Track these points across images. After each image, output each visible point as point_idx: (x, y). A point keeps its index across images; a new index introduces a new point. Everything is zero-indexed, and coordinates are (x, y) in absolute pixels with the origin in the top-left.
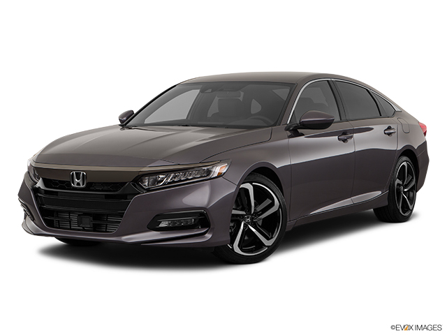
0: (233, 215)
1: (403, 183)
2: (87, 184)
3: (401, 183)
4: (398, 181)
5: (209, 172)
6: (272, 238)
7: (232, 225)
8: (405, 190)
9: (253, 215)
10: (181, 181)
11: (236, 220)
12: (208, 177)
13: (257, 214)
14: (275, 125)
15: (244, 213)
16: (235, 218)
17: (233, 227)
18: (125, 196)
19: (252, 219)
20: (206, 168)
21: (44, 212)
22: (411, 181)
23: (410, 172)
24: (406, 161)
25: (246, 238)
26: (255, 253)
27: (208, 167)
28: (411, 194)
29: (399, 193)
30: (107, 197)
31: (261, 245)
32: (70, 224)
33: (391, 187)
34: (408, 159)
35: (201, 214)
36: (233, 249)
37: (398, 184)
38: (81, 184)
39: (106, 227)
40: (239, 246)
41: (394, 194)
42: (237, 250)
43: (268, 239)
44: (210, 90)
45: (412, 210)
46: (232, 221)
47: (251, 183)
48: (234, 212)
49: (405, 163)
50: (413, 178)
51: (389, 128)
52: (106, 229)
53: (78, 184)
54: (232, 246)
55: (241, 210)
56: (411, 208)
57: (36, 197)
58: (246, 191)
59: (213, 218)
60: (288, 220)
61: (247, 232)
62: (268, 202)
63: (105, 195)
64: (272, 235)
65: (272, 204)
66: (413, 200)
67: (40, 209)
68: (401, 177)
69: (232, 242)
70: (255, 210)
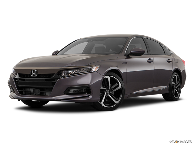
0: (101, 90)
1: (175, 84)
2: (38, 75)
3: (174, 84)
4: (173, 83)
5: (91, 70)
6: (118, 100)
7: (101, 94)
8: (176, 87)
9: (110, 90)
10: (78, 73)
11: (103, 92)
12: (90, 72)
13: (111, 90)
14: (119, 53)
15: (106, 89)
16: (102, 91)
17: (101, 95)
18: (54, 79)
19: (109, 92)
20: (89, 68)
21: (19, 88)
22: (179, 83)
23: (178, 80)
24: (177, 75)
25: (107, 100)
26: (111, 106)
27: (90, 67)
28: (179, 89)
29: (173, 88)
30: (46, 80)
31: (114, 103)
32: (30, 93)
33: (170, 85)
34: (177, 74)
35: (87, 87)
36: (101, 104)
37: (173, 84)
38: (35, 75)
39: (46, 93)
40: (104, 103)
41: (171, 88)
42: (103, 105)
43: (116, 101)
44: (92, 41)
45: (179, 96)
46: (101, 92)
47: (109, 76)
48: (102, 88)
49: (176, 75)
50: (179, 82)
51: (169, 59)
52: (46, 94)
53: (34, 75)
54: (101, 103)
55: (105, 87)
56: (179, 95)
57: (16, 82)
58: (107, 79)
59: (92, 89)
60: (125, 94)
61: (107, 97)
62: (117, 84)
63: (46, 79)
64: (118, 99)
65: (118, 86)
66: (179, 92)
67: (17, 87)
68: (174, 81)
69: (101, 101)
70: (111, 88)
